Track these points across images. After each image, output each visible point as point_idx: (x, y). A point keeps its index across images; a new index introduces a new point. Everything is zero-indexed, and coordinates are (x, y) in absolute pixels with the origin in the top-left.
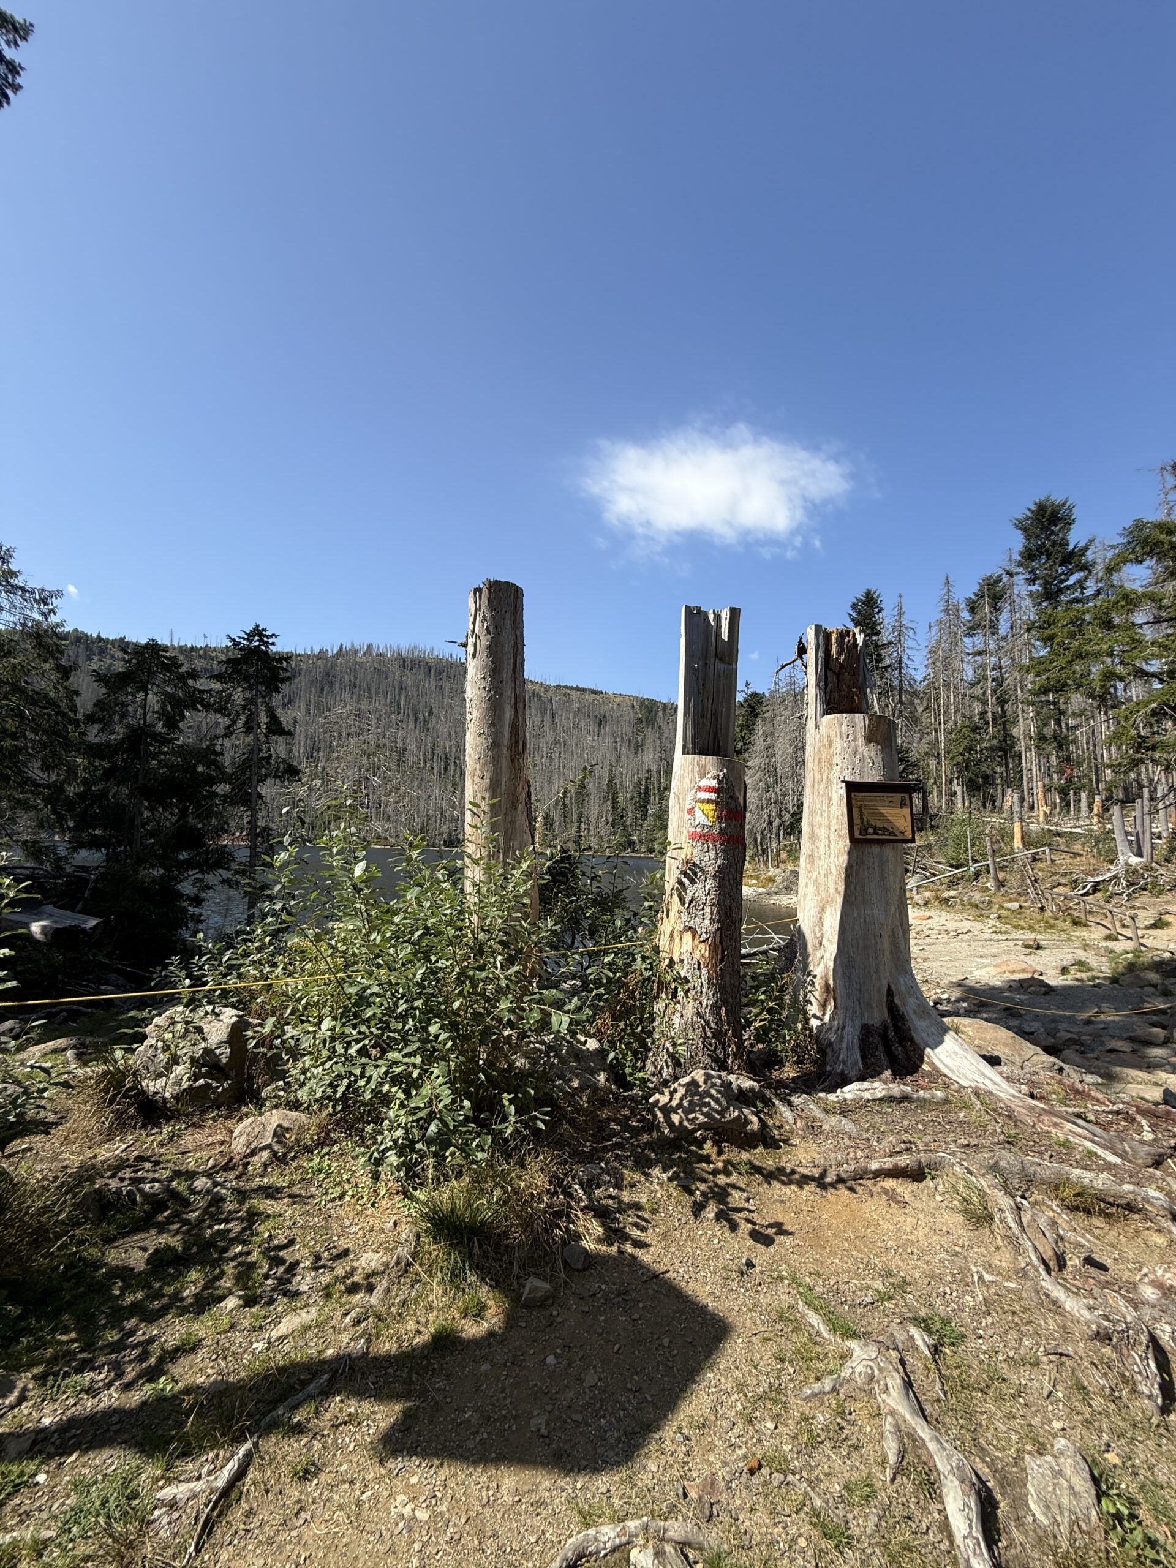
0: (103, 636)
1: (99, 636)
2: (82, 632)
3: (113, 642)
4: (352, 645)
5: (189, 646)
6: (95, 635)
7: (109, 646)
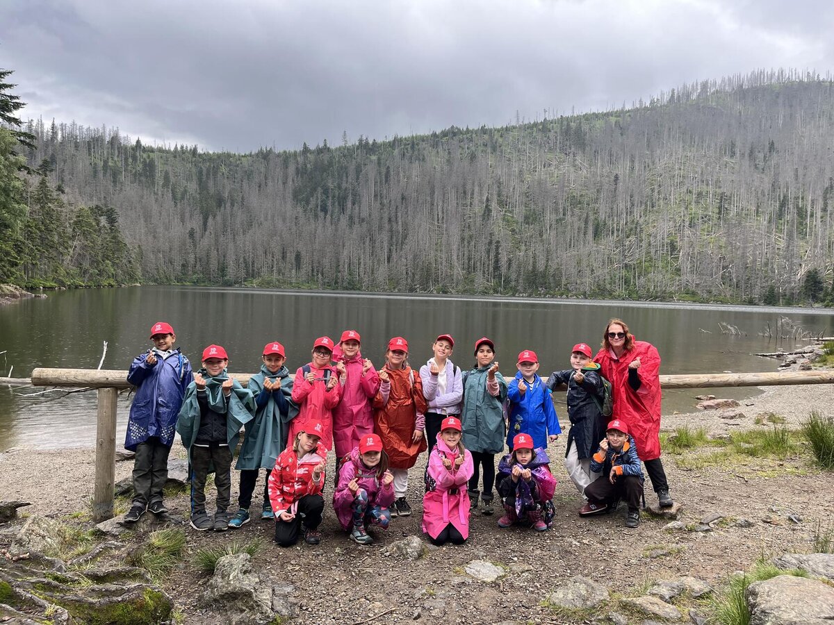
0: (470, 128)
1: (467, 128)
2: (457, 128)
3: (476, 132)
4: (685, 86)
5: (532, 123)
6: (465, 129)
7: (474, 135)
